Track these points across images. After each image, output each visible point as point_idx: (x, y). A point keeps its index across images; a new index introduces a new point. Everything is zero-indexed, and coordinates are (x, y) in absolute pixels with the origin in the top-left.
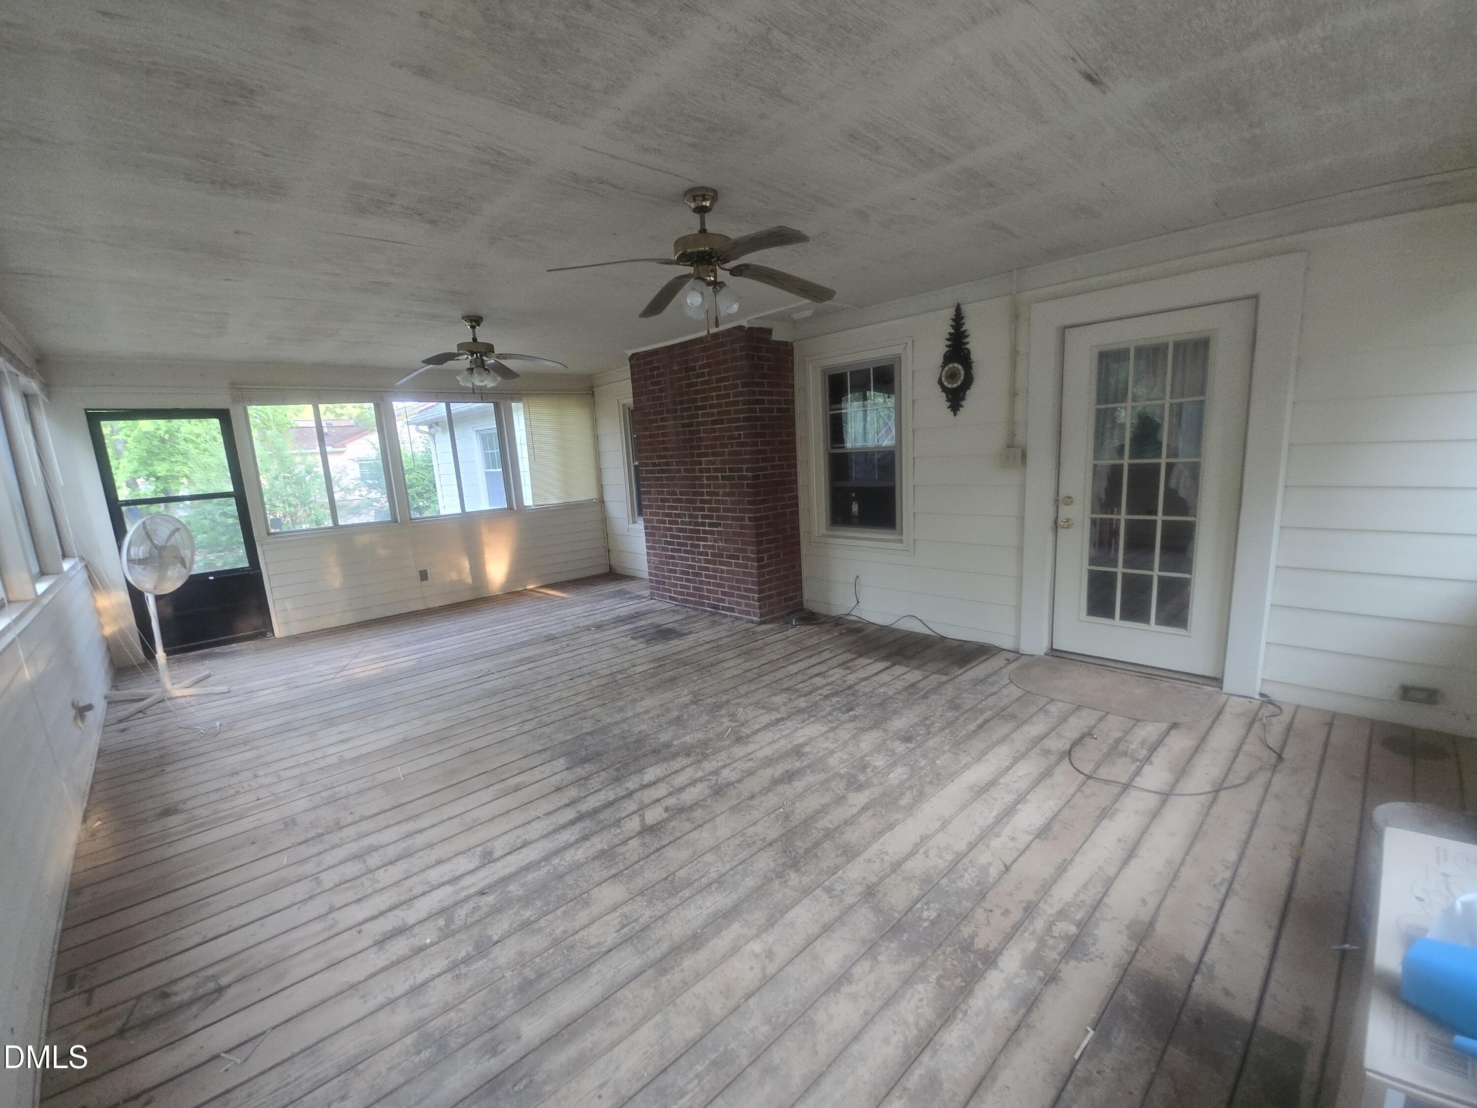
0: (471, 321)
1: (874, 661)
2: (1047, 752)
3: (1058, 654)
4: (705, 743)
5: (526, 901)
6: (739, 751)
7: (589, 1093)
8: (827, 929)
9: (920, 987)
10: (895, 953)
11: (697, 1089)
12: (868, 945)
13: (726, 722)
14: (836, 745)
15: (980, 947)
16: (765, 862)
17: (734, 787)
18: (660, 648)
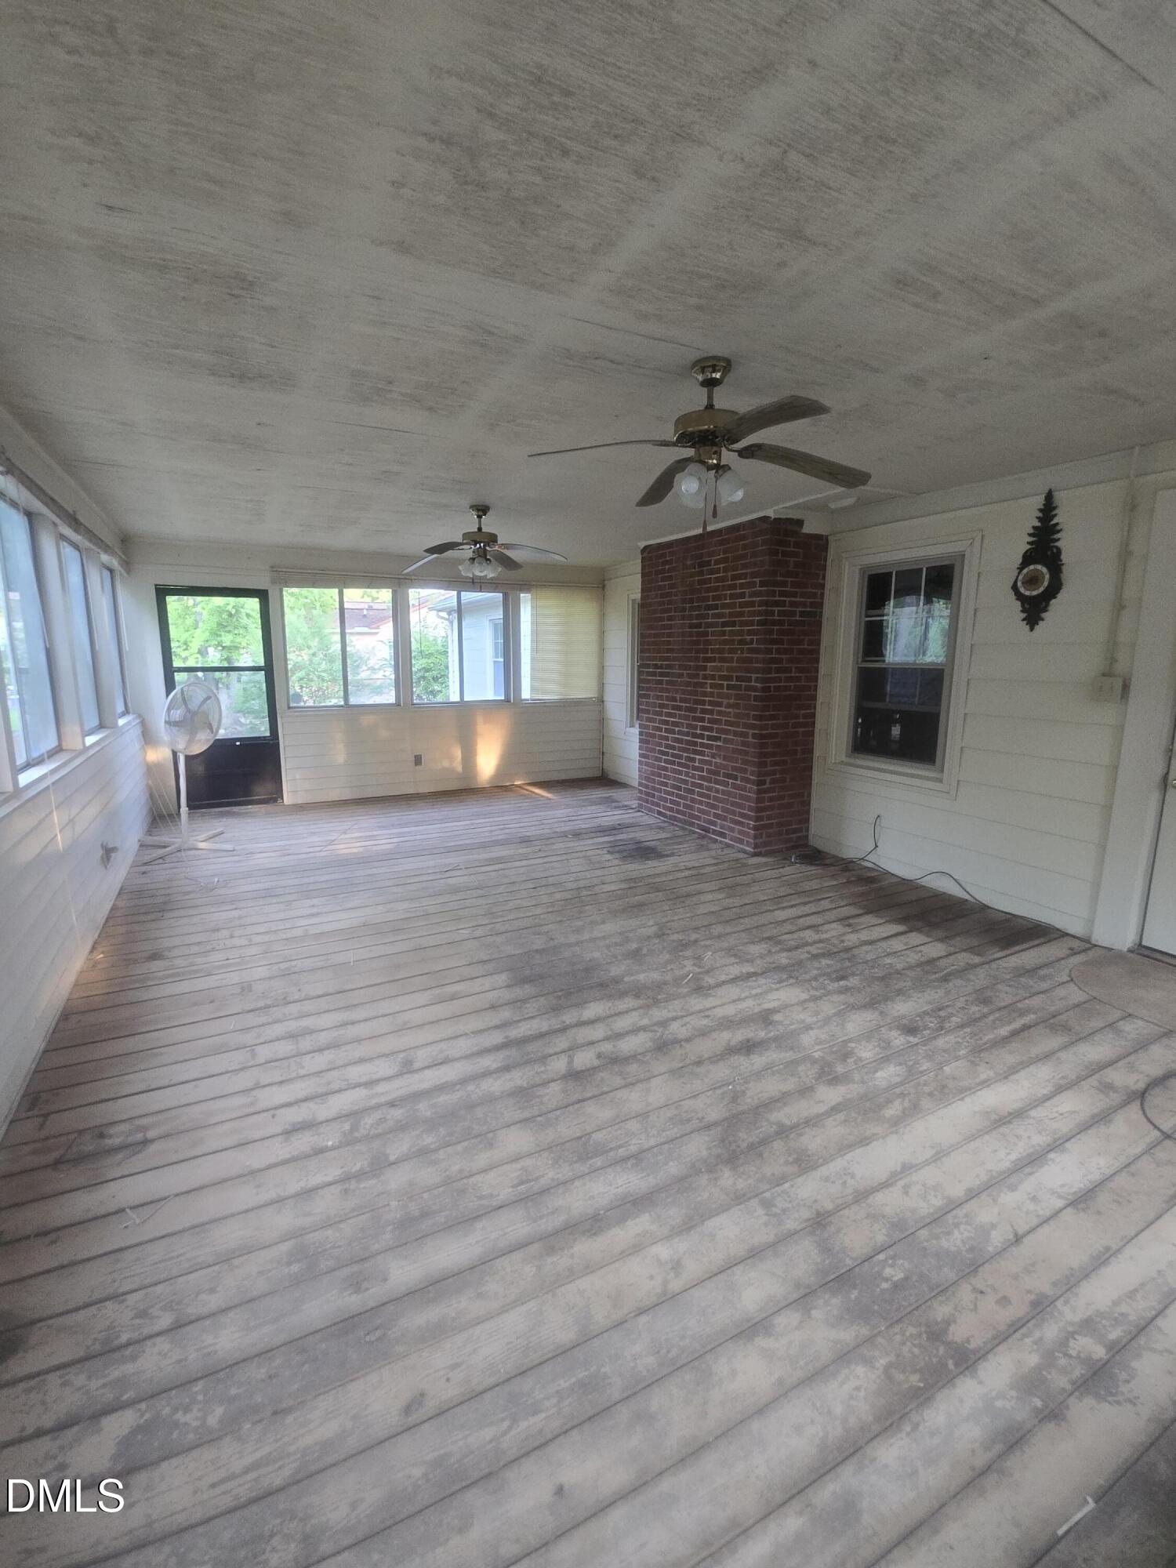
0: (478, 510)
1: (886, 922)
2: (1107, 1088)
3: (1146, 952)
4: (659, 986)
5: (431, 1125)
6: (697, 1003)
7: (438, 1370)
8: (754, 1254)
9: (860, 1370)
10: (835, 1312)
11: (554, 1410)
12: (802, 1292)
13: (689, 966)
14: (815, 1019)
15: (956, 1339)
16: (698, 1147)
17: (681, 1046)
18: (636, 868)
